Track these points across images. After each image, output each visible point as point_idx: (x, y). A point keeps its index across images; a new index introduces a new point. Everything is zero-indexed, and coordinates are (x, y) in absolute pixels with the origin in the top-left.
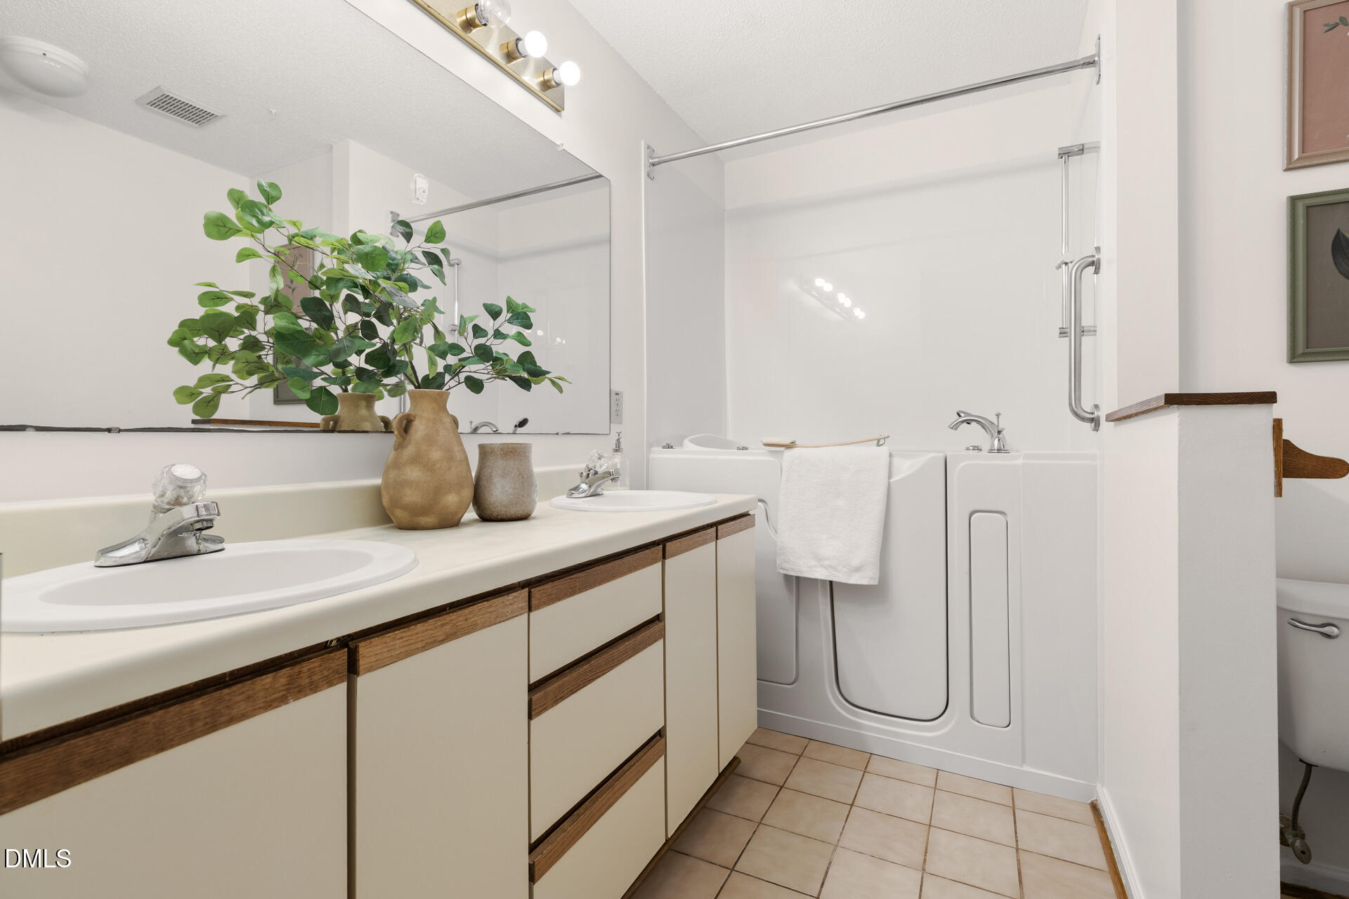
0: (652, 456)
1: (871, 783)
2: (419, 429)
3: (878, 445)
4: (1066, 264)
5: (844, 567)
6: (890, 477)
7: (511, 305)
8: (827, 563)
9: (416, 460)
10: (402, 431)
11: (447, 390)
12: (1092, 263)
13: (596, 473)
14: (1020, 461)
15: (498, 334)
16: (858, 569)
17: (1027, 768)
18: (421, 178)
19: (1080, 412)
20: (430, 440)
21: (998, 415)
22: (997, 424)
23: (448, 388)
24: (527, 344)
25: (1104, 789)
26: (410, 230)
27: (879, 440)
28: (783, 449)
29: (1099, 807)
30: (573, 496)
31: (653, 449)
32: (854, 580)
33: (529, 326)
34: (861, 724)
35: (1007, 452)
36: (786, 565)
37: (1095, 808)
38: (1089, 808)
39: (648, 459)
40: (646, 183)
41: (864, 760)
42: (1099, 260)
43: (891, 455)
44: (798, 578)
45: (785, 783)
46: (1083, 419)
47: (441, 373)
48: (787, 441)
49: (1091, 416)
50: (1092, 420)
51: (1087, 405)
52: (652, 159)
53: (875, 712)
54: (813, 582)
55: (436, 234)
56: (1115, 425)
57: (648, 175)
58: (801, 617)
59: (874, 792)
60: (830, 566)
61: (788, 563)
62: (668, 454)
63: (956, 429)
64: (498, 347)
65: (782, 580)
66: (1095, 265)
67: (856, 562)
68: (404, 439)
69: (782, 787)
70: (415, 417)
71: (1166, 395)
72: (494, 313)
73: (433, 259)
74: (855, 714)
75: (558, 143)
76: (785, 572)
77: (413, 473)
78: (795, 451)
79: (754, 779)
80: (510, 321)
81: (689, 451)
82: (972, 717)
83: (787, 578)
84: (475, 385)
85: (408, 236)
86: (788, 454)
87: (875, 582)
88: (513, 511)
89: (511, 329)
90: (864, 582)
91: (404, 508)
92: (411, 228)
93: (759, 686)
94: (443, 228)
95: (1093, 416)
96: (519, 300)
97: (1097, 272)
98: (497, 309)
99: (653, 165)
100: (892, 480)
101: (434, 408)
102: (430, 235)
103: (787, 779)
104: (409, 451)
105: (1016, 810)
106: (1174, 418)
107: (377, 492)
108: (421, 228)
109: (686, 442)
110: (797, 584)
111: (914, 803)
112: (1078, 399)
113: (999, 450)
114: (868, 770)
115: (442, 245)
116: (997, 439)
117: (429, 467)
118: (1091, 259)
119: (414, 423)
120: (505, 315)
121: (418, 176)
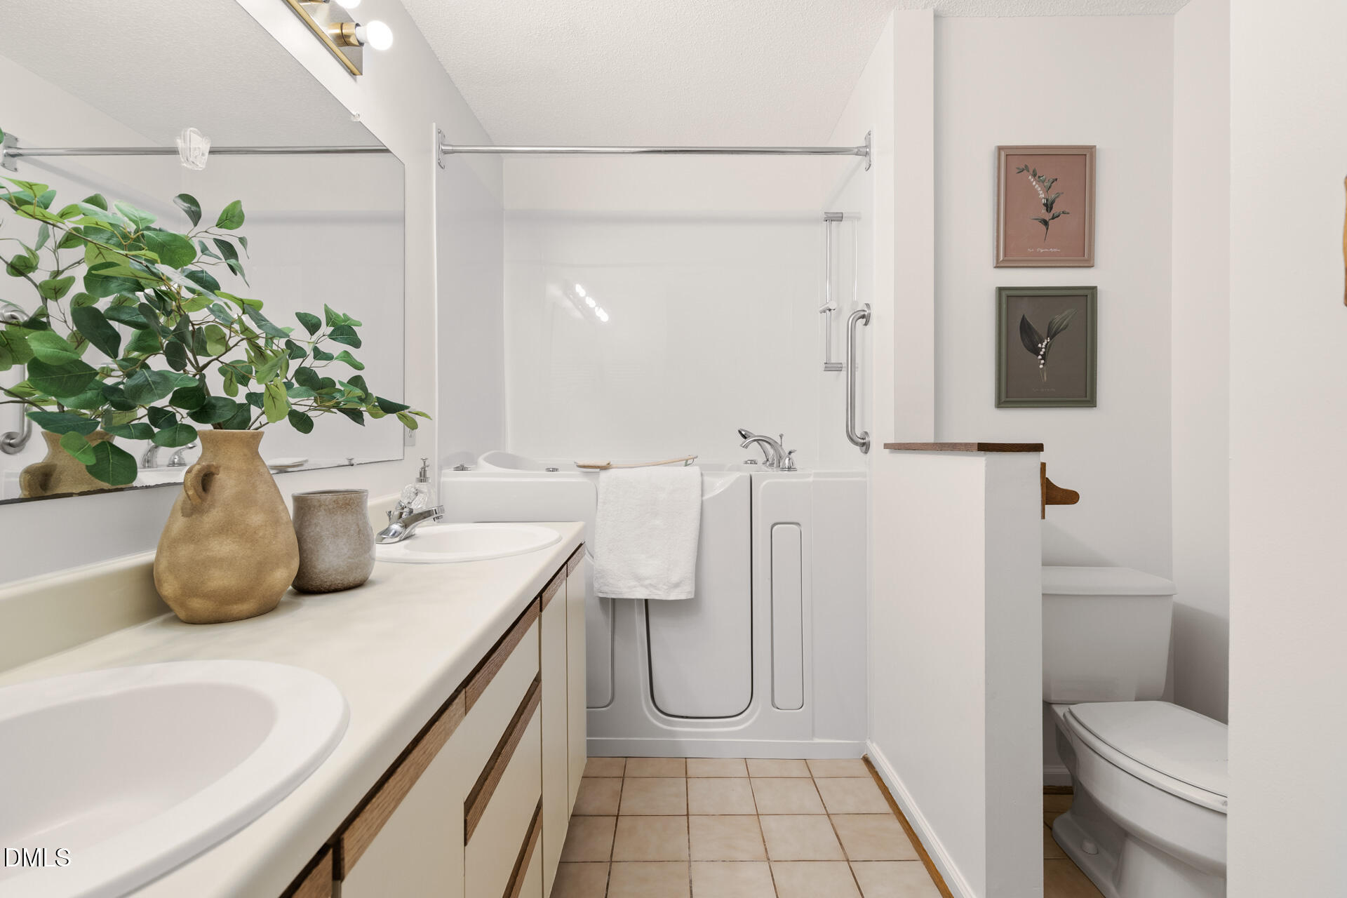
0: (443, 479)
1: (697, 787)
2: (226, 485)
3: (686, 465)
4: (830, 310)
5: (664, 584)
6: (702, 495)
7: (331, 318)
8: (647, 582)
9: (226, 528)
10: (200, 489)
11: (257, 429)
12: (863, 317)
13: (411, 511)
14: (811, 479)
15: (318, 354)
16: (677, 585)
17: (817, 741)
18: (197, 134)
19: (855, 438)
20: (245, 499)
21: (781, 436)
22: (780, 443)
23: (259, 425)
24: (359, 367)
25: (874, 745)
26: (198, 209)
27: (687, 461)
28: (598, 470)
29: (871, 759)
30: (384, 541)
31: (443, 471)
32: (673, 596)
33: (357, 344)
34: (675, 732)
35: (795, 470)
36: (605, 589)
37: (867, 761)
38: (862, 762)
39: (439, 483)
40: (437, 172)
41: (681, 766)
42: (869, 314)
43: (702, 475)
44: (614, 600)
45: (619, 810)
46: (856, 443)
47: (243, 404)
48: (604, 463)
49: (862, 441)
50: (863, 444)
51: (858, 432)
52: (444, 145)
53: (687, 717)
54: (629, 602)
55: (232, 218)
56: (891, 452)
57: (439, 163)
58: (617, 637)
59: (703, 796)
60: (651, 585)
61: (608, 586)
62: (462, 477)
63: (747, 447)
64: (323, 370)
65: (597, 601)
66: (866, 318)
67: (675, 578)
68: (203, 500)
69: (617, 816)
70: (217, 468)
71: (979, 443)
72: (312, 325)
73: (228, 250)
74: (670, 724)
75: (354, 113)
76: (601, 595)
77: (223, 547)
78: (611, 472)
79: (589, 816)
80: (332, 336)
81: (486, 473)
82: (773, 705)
83: (603, 601)
84: (303, 423)
85: (195, 216)
86: (604, 475)
87: (691, 596)
88: (352, 578)
89: (336, 348)
90: (683, 597)
91: (207, 596)
92: (197, 205)
93: (589, 714)
94: (242, 210)
95: (865, 441)
96: (339, 310)
97: (866, 324)
98: (313, 321)
99: (445, 152)
100: (704, 498)
101: (245, 455)
102: (225, 218)
103: (619, 806)
104: (213, 517)
105: (815, 780)
106: (980, 462)
107: (148, 575)
108: (212, 209)
109: (481, 461)
110: (613, 606)
111: (737, 797)
112: (853, 427)
113: (789, 469)
114: (689, 774)
115: (239, 232)
116: (788, 459)
117: (248, 536)
118: (862, 313)
119: (217, 477)
120: (325, 329)
121: (194, 132)
